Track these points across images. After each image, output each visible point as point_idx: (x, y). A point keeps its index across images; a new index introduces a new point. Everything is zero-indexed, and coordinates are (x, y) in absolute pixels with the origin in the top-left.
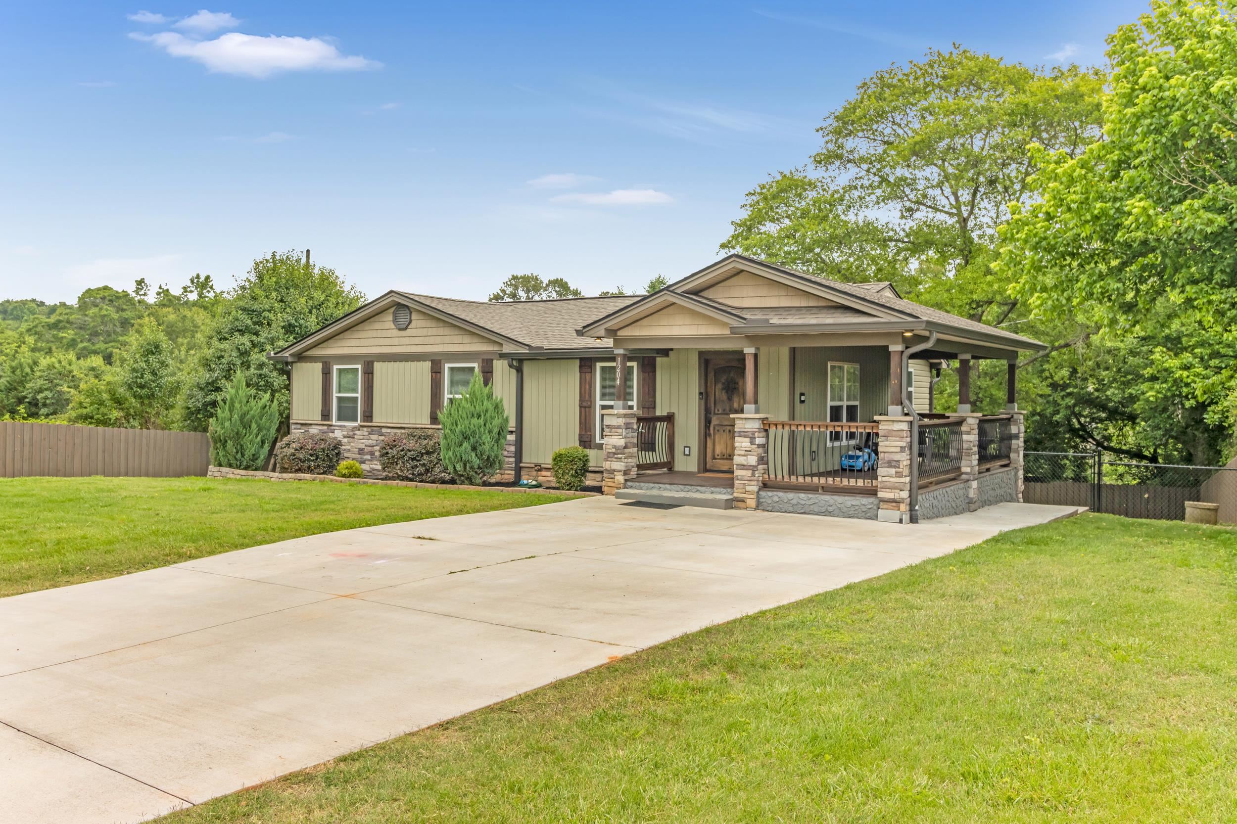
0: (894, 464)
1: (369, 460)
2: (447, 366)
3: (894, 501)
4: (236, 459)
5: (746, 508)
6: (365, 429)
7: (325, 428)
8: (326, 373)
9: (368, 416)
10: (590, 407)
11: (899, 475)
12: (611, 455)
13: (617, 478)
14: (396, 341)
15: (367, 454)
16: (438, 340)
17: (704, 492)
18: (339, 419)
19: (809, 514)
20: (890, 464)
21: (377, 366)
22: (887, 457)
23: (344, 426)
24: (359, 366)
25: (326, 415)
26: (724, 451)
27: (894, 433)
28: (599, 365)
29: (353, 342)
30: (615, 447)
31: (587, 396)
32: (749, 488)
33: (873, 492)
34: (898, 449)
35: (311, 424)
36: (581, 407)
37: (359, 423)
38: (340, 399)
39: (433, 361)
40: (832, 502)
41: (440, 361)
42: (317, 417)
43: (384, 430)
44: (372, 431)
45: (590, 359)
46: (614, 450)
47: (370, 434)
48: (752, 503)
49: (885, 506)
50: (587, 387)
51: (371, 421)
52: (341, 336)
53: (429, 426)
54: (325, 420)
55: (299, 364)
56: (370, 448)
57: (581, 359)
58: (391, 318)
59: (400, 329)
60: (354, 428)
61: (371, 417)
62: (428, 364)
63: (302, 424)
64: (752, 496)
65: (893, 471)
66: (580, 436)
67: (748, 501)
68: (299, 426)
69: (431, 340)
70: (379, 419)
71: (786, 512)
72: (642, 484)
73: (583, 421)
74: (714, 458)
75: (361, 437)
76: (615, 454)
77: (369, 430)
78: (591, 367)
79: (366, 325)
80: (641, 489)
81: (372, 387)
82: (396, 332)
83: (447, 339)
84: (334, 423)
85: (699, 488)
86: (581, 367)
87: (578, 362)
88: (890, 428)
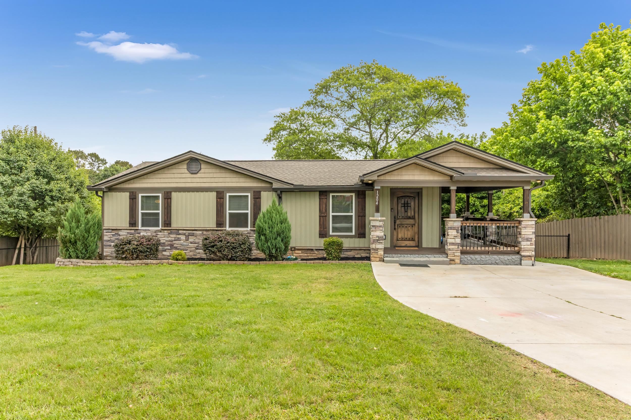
0: (530, 239)
1: (169, 249)
2: (228, 195)
3: (530, 256)
4: (82, 253)
5: (455, 264)
6: (166, 231)
7: (133, 231)
8: (133, 198)
9: (168, 223)
10: (326, 216)
11: (531, 244)
12: (376, 241)
13: (379, 252)
14: (189, 180)
15: (168, 246)
16: (221, 180)
17: (431, 257)
18: (143, 226)
19: (486, 264)
20: (528, 240)
21: (174, 195)
22: (526, 237)
23: (149, 230)
24: (160, 195)
25: (133, 223)
26: (403, 236)
27: (529, 226)
28: (331, 195)
29: (155, 180)
30: (378, 237)
31: (324, 210)
32: (456, 254)
33: (518, 253)
34: (531, 233)
35: (121, 229)
36: (320, 216)
37: (160, 228)
38: (143, 214)
39: (217, 192)
40: (498, 258)
41: (223, 191)
42: (126, 224)
43: (180, 232)
44: (171, 232)
45: (326, 192)
46: (377, 238)
47: (169, 234)
48: (458, 261)
49: (525, 259)
50: (324, 206)
51: (170, 227)
52: (145, 176)
53: (217, 229)
54: (132, 227)
55: (109, 193)
56: (170, 243)
57: (320, 192)
58: (185, 166)
59: (192, 174)
60: (156, 231)
61: (170, 224)
62: (214, 194)
63: (112, 230)
64: (458, 258)
65: (529, 243)
66: (320, 231)
67: (456, 260)
68: (110, 231)
69: (216, 180)
70: (175, 225)
71: (475, 264)
72: (394, 255)
73: (321, 223)
74: (398, 240)
75: (163, 236)
76: (378, 240)
77: (169, 232)
78: (326, 195)
79: (166, 171)
80: (393, 257)
81: (171, 206)
82: (190, 175)
83: (228, 180)
84: (140, 228)
85: (427, 255)
86: (320, 195)
87: (318, 193)
88: (528, 223)
